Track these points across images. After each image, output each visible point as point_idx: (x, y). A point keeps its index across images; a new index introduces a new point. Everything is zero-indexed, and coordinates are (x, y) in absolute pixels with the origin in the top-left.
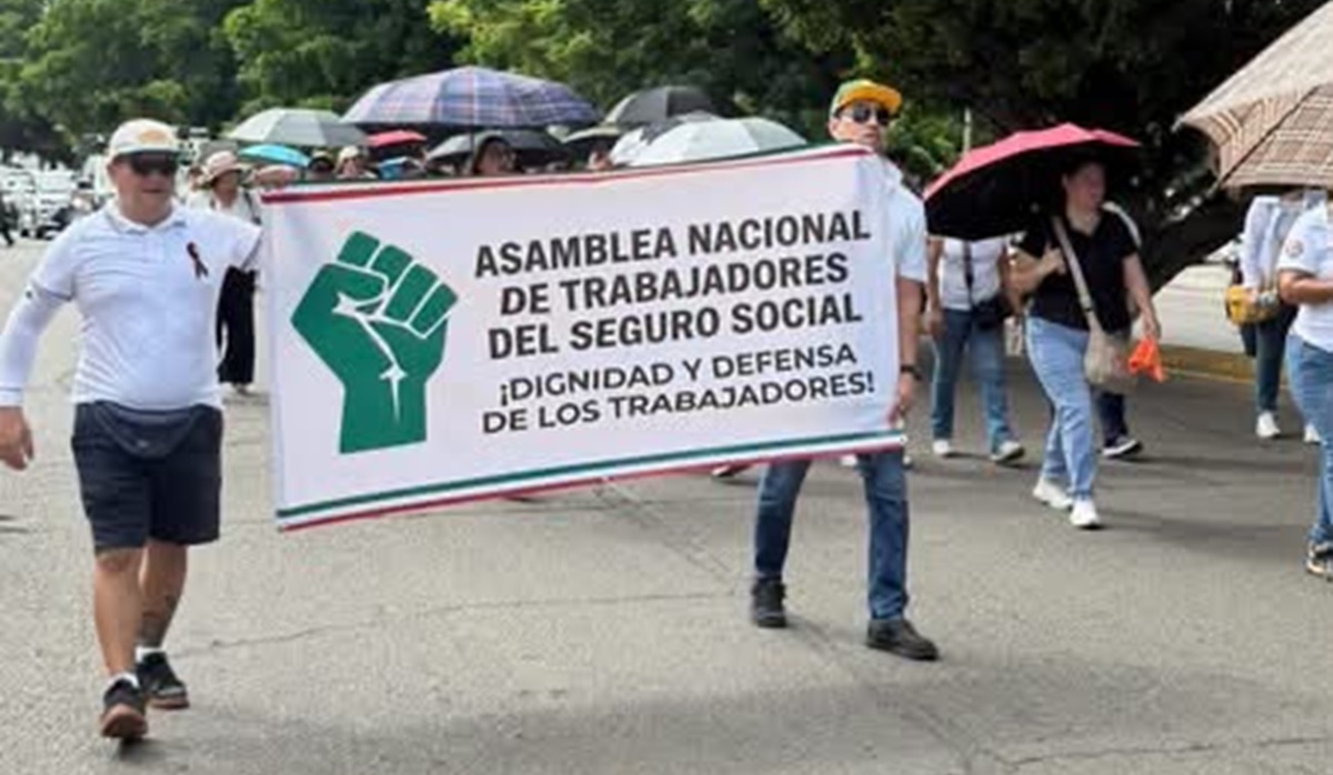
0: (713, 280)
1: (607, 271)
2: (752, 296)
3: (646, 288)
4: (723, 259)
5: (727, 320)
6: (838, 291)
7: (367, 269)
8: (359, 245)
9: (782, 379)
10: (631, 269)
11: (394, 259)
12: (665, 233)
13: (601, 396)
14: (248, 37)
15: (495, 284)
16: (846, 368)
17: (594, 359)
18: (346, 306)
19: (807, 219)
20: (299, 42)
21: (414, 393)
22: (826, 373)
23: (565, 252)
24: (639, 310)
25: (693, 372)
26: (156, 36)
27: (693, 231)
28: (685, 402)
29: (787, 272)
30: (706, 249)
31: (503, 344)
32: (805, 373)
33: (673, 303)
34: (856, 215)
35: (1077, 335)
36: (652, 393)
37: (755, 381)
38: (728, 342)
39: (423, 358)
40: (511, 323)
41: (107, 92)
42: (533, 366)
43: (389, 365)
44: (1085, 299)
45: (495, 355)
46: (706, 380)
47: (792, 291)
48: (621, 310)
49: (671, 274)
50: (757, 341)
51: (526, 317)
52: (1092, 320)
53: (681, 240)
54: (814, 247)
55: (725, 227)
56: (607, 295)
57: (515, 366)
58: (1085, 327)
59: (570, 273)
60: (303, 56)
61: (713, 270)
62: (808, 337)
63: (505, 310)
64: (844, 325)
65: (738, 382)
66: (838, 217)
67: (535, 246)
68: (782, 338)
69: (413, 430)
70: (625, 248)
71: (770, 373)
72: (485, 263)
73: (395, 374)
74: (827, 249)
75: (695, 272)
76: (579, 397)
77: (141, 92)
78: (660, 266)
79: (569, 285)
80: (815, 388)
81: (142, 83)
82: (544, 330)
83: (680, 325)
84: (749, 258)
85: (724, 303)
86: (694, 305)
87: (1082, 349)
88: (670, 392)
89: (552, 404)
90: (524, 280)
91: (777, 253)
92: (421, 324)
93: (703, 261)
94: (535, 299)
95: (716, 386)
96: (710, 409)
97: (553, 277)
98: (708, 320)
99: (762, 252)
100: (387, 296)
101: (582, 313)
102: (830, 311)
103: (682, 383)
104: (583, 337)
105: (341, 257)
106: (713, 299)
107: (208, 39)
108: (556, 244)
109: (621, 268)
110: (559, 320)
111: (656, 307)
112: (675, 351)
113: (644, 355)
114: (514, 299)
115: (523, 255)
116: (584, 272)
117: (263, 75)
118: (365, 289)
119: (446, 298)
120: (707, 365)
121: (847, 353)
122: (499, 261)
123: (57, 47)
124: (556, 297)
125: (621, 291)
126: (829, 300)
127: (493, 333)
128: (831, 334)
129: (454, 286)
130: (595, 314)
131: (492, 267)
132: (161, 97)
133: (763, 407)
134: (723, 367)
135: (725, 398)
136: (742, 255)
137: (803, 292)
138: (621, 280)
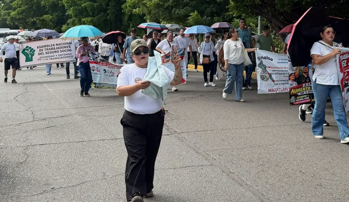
0: (58, 48)
1: (49, 48)
2: (62, 49)
3: (52, 49)
4: (59, 46)
5: (60, 51)
6: (70, 49)
7: (28, 49)
8: (27, 47)
9: (65, 56)
10: (51, 47)
11: (30, 48)
12: (54, 44)
13: (48, 58)
14: (68, 3)
15: (39, 49)
16: (71, 55)
17: (48, 55)
18: (26, 51)
19: (67, 43)
20: (82, 4)
21: (32, 57)
22: (69, 56)
23: (45, 46)
24: (52, 51)
25: (56, 56)
26: (45, 4)
27: (56, 44)
28: (56, 58)
29: (65, 47)
30: (57, 45)
31: (39, 54)
32: (67, 56)
33: (54, 50)
34: (71, 42)
35: (119, 54)
36: (53, 58)
37: (62, 56)
38: (60, 53)
39: (33, 55)
40: (40, 52)
41: (32, 18)
42: (42, 56)
43: (29, 55)
44: (120, 50)
45: (39, 55)
46: (58, 56)
47: (65, 49)
48: (50, 51)
49: (54, 48)
50: (62, 53)
51: (41, 52)
52: (121, 52)
53: (55, 45)
54: (67, 45)
55: (59, 44)
56: (49, 50)
57: (41, 56)
58: (120, 53)
59: (45, 48)
60: (83, 7)
61: (58, 47)
62: (67, 53)
63: (40, 51)
64: (71, 52)
65: (61, 57)
66: (69, 42)
67: (42, 46)
68: (65, 53)
69: (31, 60)
70: (50, 46)
71: (64, 56)
72: (38, 47)
73: (30, 56)
74: (69, 45)
75: (57, 48)
76: (46, 58)
77: (41, 18)
78: (53, 47)
79: (45, 49)
80: (68, 57)
81: (42, 16)
82: (43, 53)
83: (55, 52)
84: (62, 46)
85: (59, 50)
86: (57, 50)
87: (120, 55)
88: (55, 57)
89: (44, 59)
90: (41, 49)
91: (64, 46)
92: (32, 53)
93: (57, 46)
94: (42, 50)
95: (59, 57)
96: (58, 59)
97: (44, 48)
98: (58, 51)
99: (63, 46)
100: (29, 51)
101: (46, 51)
102: (69, 50)
103: (56, 57)
104: (46, 53)
105: (26, 48)
106: (58, 50)
107: (58, 4)
108: (44, 46)
109: (50, 47)
110: (44, 52)
111: (53, 50)
112: (55, 54)
113: (52, 54)
114: (40, 50)
115: (41, 47)
116: (47, 48)
117: (73, 13)
118: (28, 50)
119: (34, 50)
120: (58, 55)
121: (71, 54)
122: (39, 47)
123: (20, 7)
124: (44, 50)
125: (50, 49)
126: (69, 49)
127: (39, 53)
128: (69, 52)
129: (35, 50)
130: (48, 51)
131: (38, 48)
132: (47, 19)
133: (63, 59)
134: (59, 55)
135: (59, 58)
136: (61, 46)
137: (67, 49)
138: (50, 48)
